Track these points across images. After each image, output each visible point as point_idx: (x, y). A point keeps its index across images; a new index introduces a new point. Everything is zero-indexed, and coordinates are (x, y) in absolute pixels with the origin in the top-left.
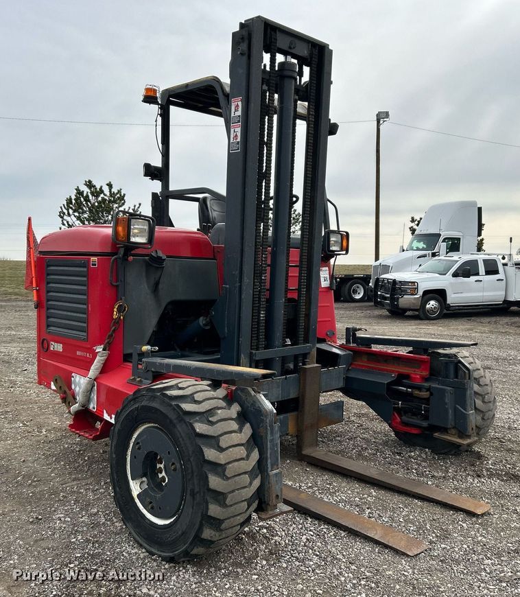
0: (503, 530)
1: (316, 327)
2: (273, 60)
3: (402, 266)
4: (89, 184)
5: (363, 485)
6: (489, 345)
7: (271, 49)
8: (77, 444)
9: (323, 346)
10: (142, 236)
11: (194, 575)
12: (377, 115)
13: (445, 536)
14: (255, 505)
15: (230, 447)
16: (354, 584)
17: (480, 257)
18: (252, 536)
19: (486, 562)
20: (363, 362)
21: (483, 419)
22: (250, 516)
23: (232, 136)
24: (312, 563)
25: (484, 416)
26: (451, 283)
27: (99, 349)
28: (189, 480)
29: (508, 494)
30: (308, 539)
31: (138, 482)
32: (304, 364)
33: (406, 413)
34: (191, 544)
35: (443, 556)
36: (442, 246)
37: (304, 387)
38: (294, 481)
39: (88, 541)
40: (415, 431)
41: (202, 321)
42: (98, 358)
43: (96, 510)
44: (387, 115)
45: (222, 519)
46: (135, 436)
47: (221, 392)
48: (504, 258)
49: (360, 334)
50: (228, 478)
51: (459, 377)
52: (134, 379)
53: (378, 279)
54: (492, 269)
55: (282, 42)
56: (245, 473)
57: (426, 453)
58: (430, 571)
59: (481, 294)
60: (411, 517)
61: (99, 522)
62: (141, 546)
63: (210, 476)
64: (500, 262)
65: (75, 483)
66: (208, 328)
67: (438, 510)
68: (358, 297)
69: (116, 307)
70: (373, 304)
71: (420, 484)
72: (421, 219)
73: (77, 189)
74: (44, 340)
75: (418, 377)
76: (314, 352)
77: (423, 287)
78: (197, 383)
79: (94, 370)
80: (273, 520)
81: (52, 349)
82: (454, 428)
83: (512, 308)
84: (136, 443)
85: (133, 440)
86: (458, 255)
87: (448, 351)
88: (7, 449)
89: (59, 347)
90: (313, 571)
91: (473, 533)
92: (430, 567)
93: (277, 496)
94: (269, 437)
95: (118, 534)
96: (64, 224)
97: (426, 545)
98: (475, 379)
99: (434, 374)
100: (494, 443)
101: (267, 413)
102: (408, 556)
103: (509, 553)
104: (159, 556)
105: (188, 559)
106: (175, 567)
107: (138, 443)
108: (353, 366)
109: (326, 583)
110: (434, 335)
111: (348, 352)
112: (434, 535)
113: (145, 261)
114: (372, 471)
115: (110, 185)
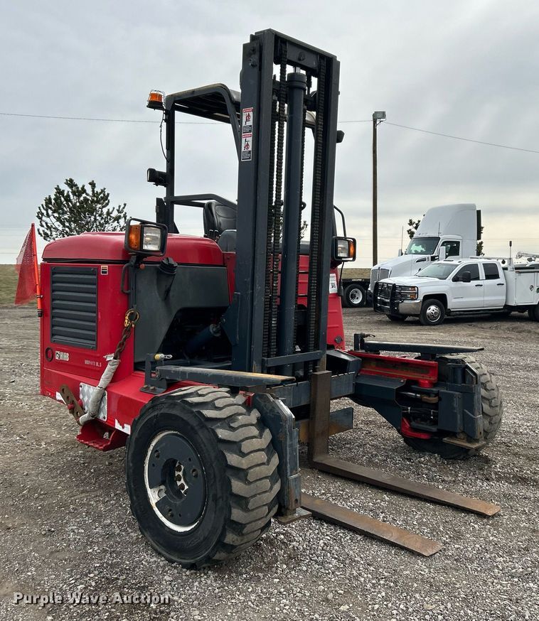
0: (513, 530)
1: (326, 333)
2: (283, 71)
3: (401, 270)
4: (71, 183)
5: (375, 491)
6: (491, 351)
7: (281, 60)
8: (81, 456)
9: (332, 353)
10: (154, 244)
11: (216, 580)
12: (374, 115)
13: (458, 536)
14: (275, 510)
15: (251, 452)
16: (373, 584)
17: (480, 261)
18: (270, 542)
19: (498, 559)
20: (372, 368)
21: (490, 423)
22: (270, 522)
23: (243, 145)
24: (331, 566)
25: (491, 420)
26: (451, 288)
27: (110, 358)
28: (212, 485)
29: (517, 496)
30: (325, 544)
31: (156, 490)
32: (315, 370)
33: (415, 419)
34: (213, 549)
35: (458, 555)
36: (441, 250)
37: (315, 394)
38: (307, 488)
39: (105, 551)
40: (424, 436)
41: (212, 328)
42: (109, 367)
43: (109, 521)
44: (383, 115)
45: (244, 523)
46: (153, 444)
47: (240, 398)
48: (504, 262)
49: (368, 341)
50: (250, 483)
51: (467, 382)
52: (147, 388)
53: (377, 284)
54: (492, 273)
55: (292, 54)
56: (266, 478)
57: (436, 459)
58: (445, 570)
59: (482, 299)
60: (424, 520)
61: (114, 533)
62: (159, 554)
63: (233, 481)
64: (500, 266)
65: (83, 495)
66: (218, 335)
67: (450, 512)
68: (356, 302)
69: (128, 315)
70: (372, 309)
71: (430, 488)
72: (419, 221)
73: (58, 189)
74: (48, 349)
75: (427, 382)
76: (324, 359)
77: (423, 292)
78: (216, 390)
79: (104, 380)
80: (289, 527)
81: (57, 358)
82: (463, 432)
83: (513, 313)
84: (155, 451)
85: (151, 448)
86: (459, 259)
87: (455, 356)
88: (7, 463)
89: (65, 357)
90: (333, 573)
91: (484, 533)
92: (445, 567)
93: (296, 500)
94: (288, 442)
95: (135, 544)
96: (42, 226)
97: (440, 546)
98: (482, 383)
99: (442, 379)
100: (500, 447)
101: (286, 418)
102: (423, 556)
103: (519, 551)
104: (180, 563)
105: (209, 565)
106: (196, 574)
107: (157, 451)
108: (361, 372)
109: (346, 584)
110: (436, 340)
111: (357, 358)
112: (447, 536)
113: (156, 268)
114: (384, 476)
115: (93, 185)
